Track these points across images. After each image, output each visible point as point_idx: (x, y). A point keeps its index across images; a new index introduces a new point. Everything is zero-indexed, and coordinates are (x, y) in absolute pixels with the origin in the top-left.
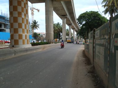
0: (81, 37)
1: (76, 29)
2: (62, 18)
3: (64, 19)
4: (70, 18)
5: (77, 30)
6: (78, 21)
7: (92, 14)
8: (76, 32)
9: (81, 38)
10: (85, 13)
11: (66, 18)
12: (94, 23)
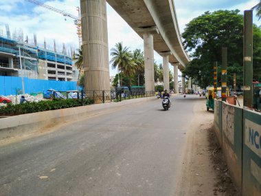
0: (194, 83)
1: (181, 63)
2: (143, 33)
3: (148, 37)
4: (164, 36)
5: (183, 65)
6: (184, 40)
7: (221, 17)
8: (181, 70)
9: (194, 86)
10: (203, 16)
11: (154, 32)
12: (228, 41)
